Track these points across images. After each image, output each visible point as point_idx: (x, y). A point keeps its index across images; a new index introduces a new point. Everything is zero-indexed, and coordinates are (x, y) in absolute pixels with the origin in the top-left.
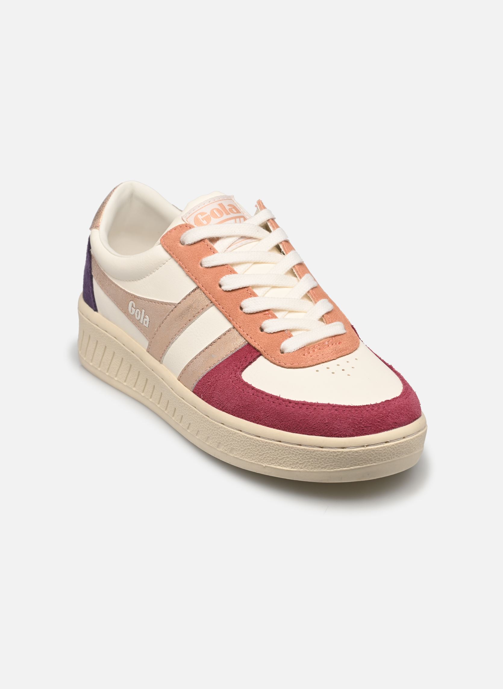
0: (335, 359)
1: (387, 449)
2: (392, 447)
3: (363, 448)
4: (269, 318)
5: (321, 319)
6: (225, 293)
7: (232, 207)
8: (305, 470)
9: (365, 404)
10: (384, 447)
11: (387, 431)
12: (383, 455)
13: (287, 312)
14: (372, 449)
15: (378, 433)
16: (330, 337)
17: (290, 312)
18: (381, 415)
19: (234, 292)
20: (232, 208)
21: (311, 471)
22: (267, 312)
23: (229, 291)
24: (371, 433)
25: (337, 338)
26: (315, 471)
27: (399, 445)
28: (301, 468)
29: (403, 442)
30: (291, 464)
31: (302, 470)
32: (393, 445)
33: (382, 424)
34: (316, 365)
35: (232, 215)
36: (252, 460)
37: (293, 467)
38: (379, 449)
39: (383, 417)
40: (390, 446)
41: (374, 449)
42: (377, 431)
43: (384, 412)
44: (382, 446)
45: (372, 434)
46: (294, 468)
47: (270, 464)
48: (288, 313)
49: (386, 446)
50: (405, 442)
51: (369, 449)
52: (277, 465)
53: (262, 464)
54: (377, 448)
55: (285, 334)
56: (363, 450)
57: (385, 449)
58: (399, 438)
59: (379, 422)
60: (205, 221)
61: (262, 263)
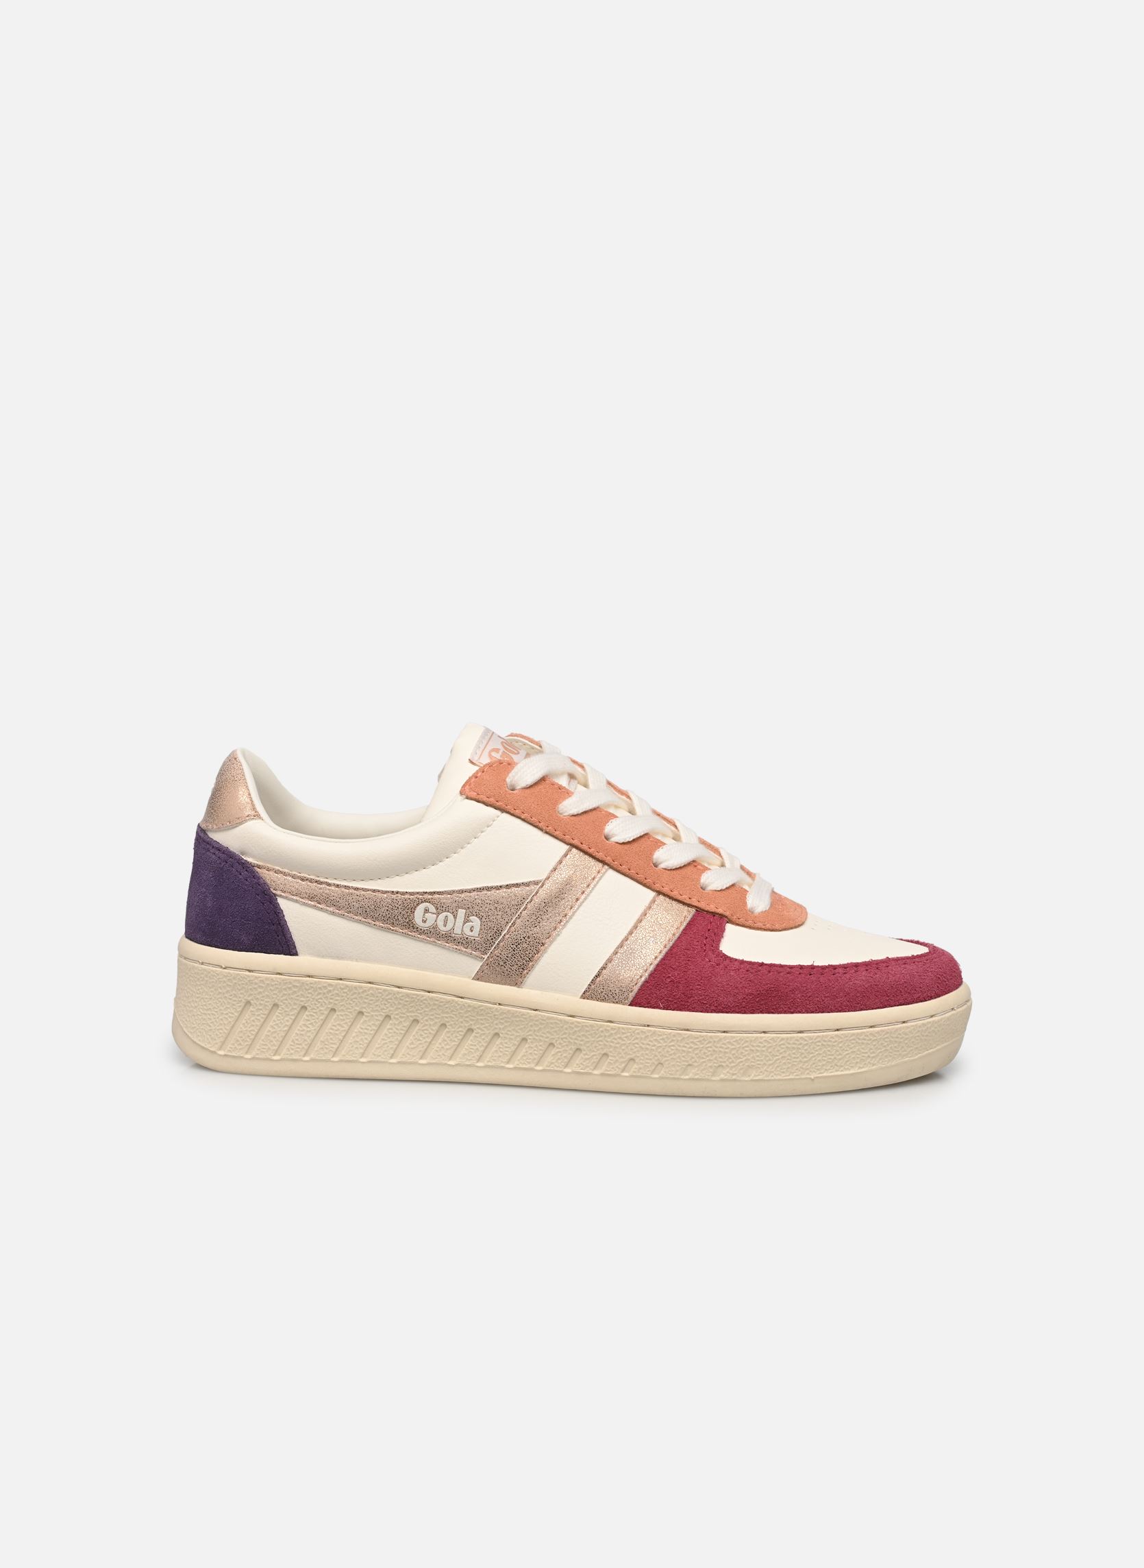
6: (623, 846)
8: (880, 1065)
21: (888, 1065)
23: (629, 843)
26: (893, 1064)
28: (874, 1065)
30: (857, 1063)
31: (874, 1067)
36: (789, 1076)
37: (861, 1066)
46: (863, 1067)
47: (822, 1071)
52: (834, 1070)
53: (808, 1076)
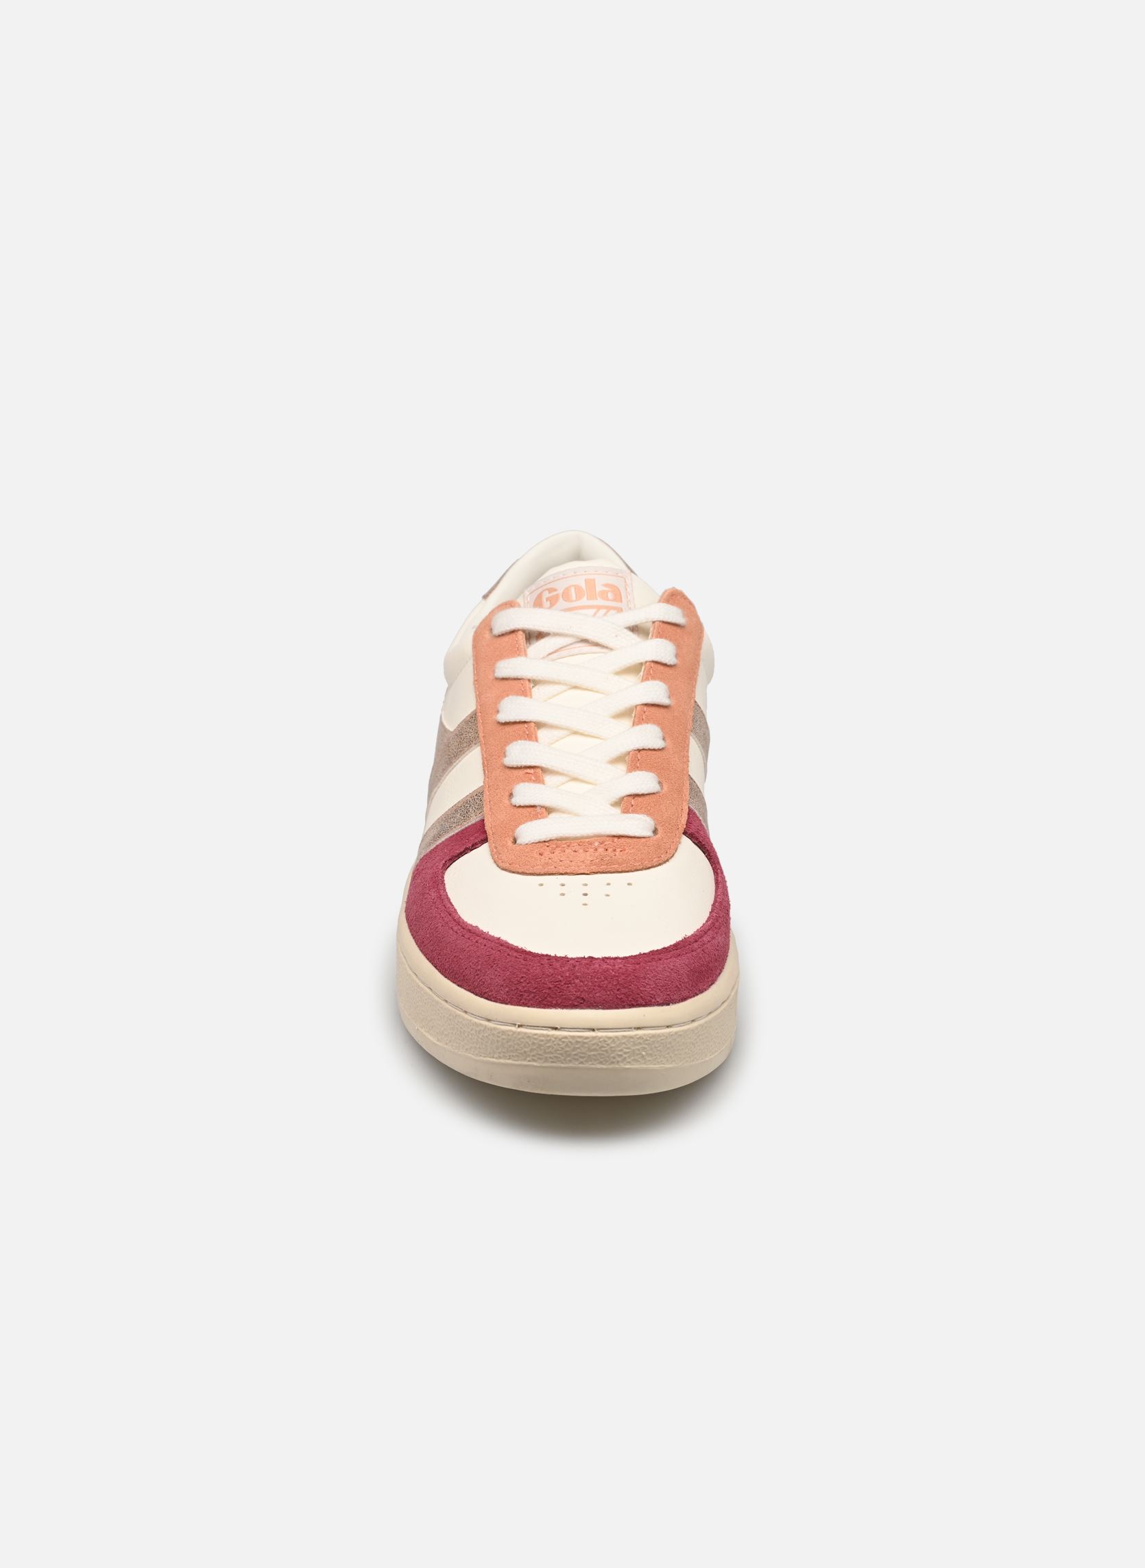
0: (588, 874)
1: (554, 1041)
2: (563, 1040)
3: (513, 1029)
4: (530, 780)
5: (617, 804)
7: (610, 589)
8: (450, 1047)
9: (545, 953)
10: (548, 1036)
11: (563, 1009)
12: (547, 1051)
13: (568, 779)
14: (526, 1033)
15: (545, 1008)
16: (608, 836)
17: (575, 779)
18: (560, 977)
19: (508, 726)
20: (608, 592)
21: (457, 1051)
22: (532, 771)
24: (532, 1006)
25: (622, 840)
26: (460, 1053)
27: (579, 1040)
29: (587, 1038)
32: (566, 1037)
33: (555, 994)
34: (545, 874)
35: (600, 602)
37: (439, 1039)
38: (540, 1036)
39: (561, 981)
40: (561, 1037)
41: (530, 1035)
42: (545, 1005)
43: (567, 975)
44: (545, 1032)
45: (534, 1007)
46: (440, 1041)
48: (569, 781)
49: (553, 1036)
50: (594, 1038)
51: (523, 1033)
54: (535, 1034)
55: (535, 811)
56: (514, 1033)
57: (550, 1040)
58: (580, 1027)
59: (550, 988)
60: (549, 602)
61: (586, 689)
